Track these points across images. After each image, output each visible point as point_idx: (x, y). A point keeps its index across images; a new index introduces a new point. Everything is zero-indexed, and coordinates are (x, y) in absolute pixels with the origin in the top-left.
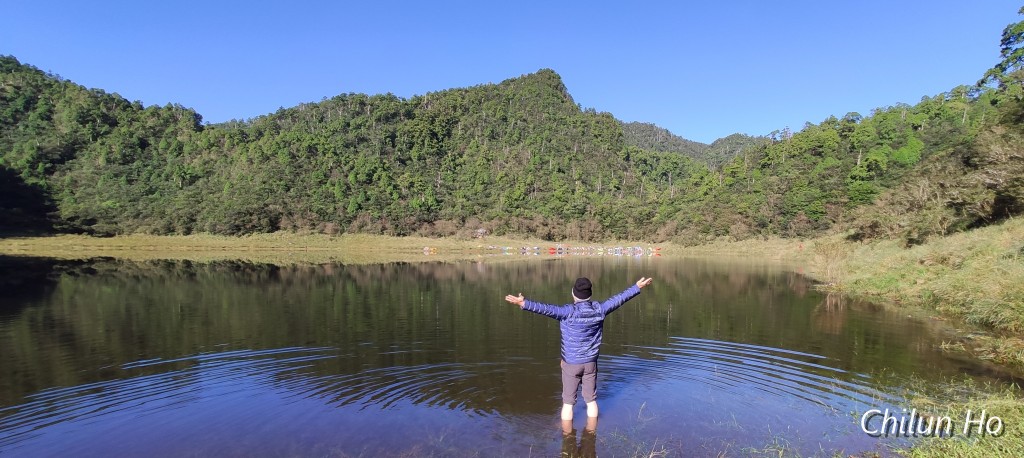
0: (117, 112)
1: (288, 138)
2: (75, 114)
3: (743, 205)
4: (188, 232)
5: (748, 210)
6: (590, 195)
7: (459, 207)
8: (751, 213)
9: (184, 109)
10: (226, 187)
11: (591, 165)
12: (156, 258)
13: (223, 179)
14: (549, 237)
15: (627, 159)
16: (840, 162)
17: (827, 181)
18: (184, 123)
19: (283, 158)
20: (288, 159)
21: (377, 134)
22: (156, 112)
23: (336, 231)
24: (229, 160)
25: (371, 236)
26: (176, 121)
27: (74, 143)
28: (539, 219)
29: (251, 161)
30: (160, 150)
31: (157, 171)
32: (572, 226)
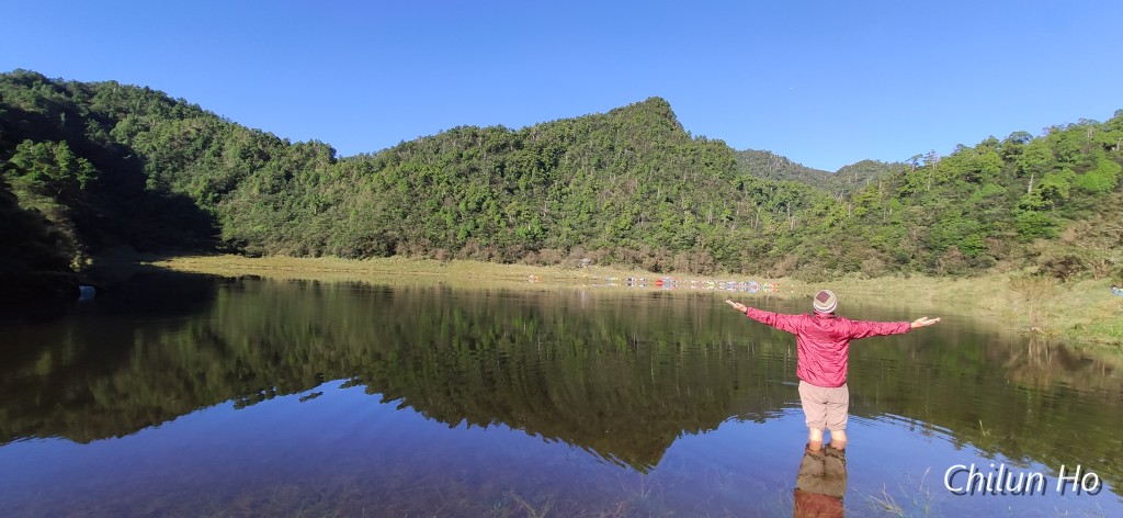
0: (270, 149)
1: (407, 169)
2: (239, 151)
3: (878, 238)
4: (319, 255)
5: (884, 243)
6: (700, 225)
7: (564, 235)
8: (887, 246)
9: (322, 144)
10: (352, 215)
11: (702, 194)
12: (292, 278)
13: (349, 207)
14: (656, 269)
15: (741, 188)
16: (1005, 190)
17: (987, 212)
18: (322, 156)
19: (401, 187)
20: (406, 188)
21: (487, 164)
22: (300, 148)
23: (446, 257)
24: (356, 189)
25: (479, 263)
26: (315, 155)
27: (236, 176)
28: (645, 250)
29: (374, 190)
30: (301, 181)
31: (298, 200)
32: (681, 258)
